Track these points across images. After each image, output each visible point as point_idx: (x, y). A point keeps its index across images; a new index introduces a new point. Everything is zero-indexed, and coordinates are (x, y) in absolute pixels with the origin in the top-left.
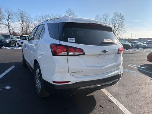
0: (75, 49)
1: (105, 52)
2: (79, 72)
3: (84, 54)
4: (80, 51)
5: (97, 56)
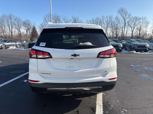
0: (43, 53)
1: (75, 55)
2: (47, 74)
3: (51, 57)
4: (47, 54)
5: (69, 60)
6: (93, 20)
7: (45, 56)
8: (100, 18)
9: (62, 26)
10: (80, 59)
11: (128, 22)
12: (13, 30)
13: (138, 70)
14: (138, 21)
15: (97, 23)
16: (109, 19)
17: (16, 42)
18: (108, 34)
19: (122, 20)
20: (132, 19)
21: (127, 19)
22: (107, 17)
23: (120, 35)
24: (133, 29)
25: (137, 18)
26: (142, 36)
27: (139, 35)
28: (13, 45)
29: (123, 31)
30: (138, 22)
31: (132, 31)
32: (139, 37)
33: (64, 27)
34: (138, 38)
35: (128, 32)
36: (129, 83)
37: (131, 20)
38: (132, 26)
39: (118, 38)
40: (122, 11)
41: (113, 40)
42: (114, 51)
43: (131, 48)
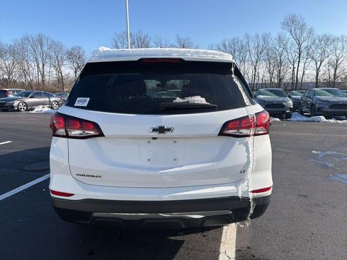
2: (93, 176)
3: (101, 135)
4: (92, 126)
5: (146, 141)
6: (224, 46)
7: (86, 132)
8: (241, 39)
9: (131, 55)
10: (175, 140)
11: (308, 48)
12: (47, 69)
13: (330, 165)
14: (332, 45)
15: (234, 51)
16: (261, 43)
17: (49, 96)
18: (261, 76)
19: (292, 44)
20: (317, 41)
21: (304, 41)
22: (257, 36)
23: (287, 78)
24: (319, 63)
25: (328, 39)
26: (340, 81)
27: (335, 79)
28: (43, 104)
29: (296, 70)
30: (331, 47)
31: (318, 70)
32: (334, 83)
33: (136, 59)
34: (331, 84)
35: (307, 72)
36: (305, 197)
37: (314, 43)
38: (317, 56)
39: (283, 85)
40: (292, 23)
41: (271, 91)
42: (265, 118)
43: (315, 110)
